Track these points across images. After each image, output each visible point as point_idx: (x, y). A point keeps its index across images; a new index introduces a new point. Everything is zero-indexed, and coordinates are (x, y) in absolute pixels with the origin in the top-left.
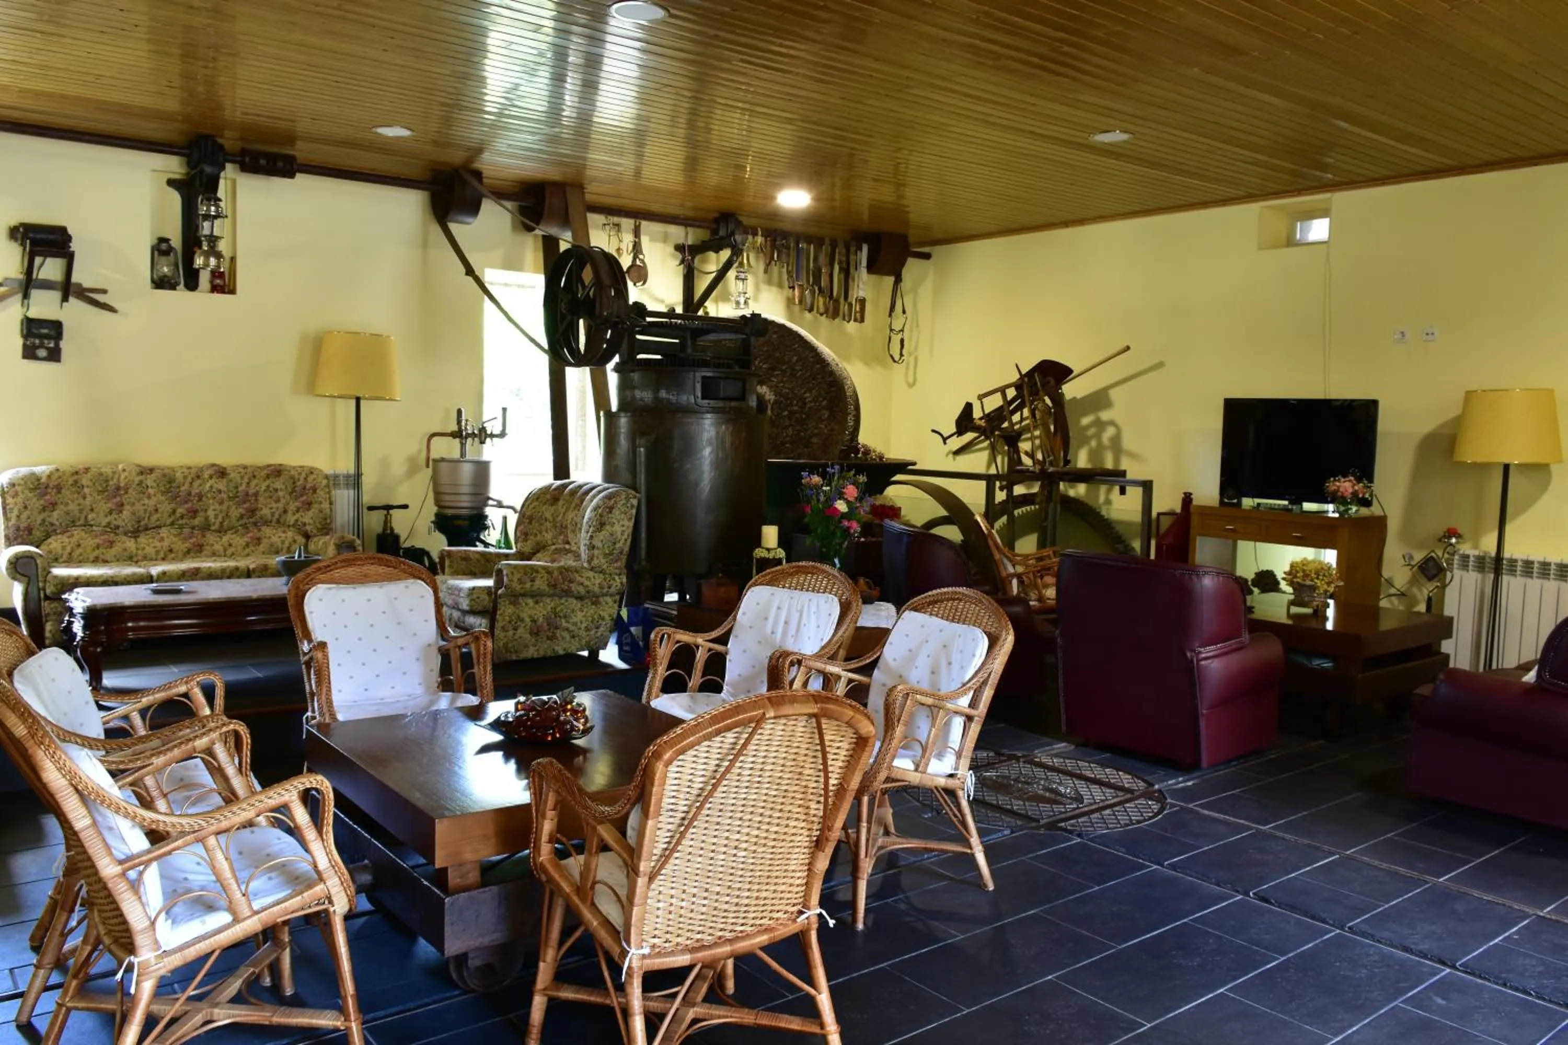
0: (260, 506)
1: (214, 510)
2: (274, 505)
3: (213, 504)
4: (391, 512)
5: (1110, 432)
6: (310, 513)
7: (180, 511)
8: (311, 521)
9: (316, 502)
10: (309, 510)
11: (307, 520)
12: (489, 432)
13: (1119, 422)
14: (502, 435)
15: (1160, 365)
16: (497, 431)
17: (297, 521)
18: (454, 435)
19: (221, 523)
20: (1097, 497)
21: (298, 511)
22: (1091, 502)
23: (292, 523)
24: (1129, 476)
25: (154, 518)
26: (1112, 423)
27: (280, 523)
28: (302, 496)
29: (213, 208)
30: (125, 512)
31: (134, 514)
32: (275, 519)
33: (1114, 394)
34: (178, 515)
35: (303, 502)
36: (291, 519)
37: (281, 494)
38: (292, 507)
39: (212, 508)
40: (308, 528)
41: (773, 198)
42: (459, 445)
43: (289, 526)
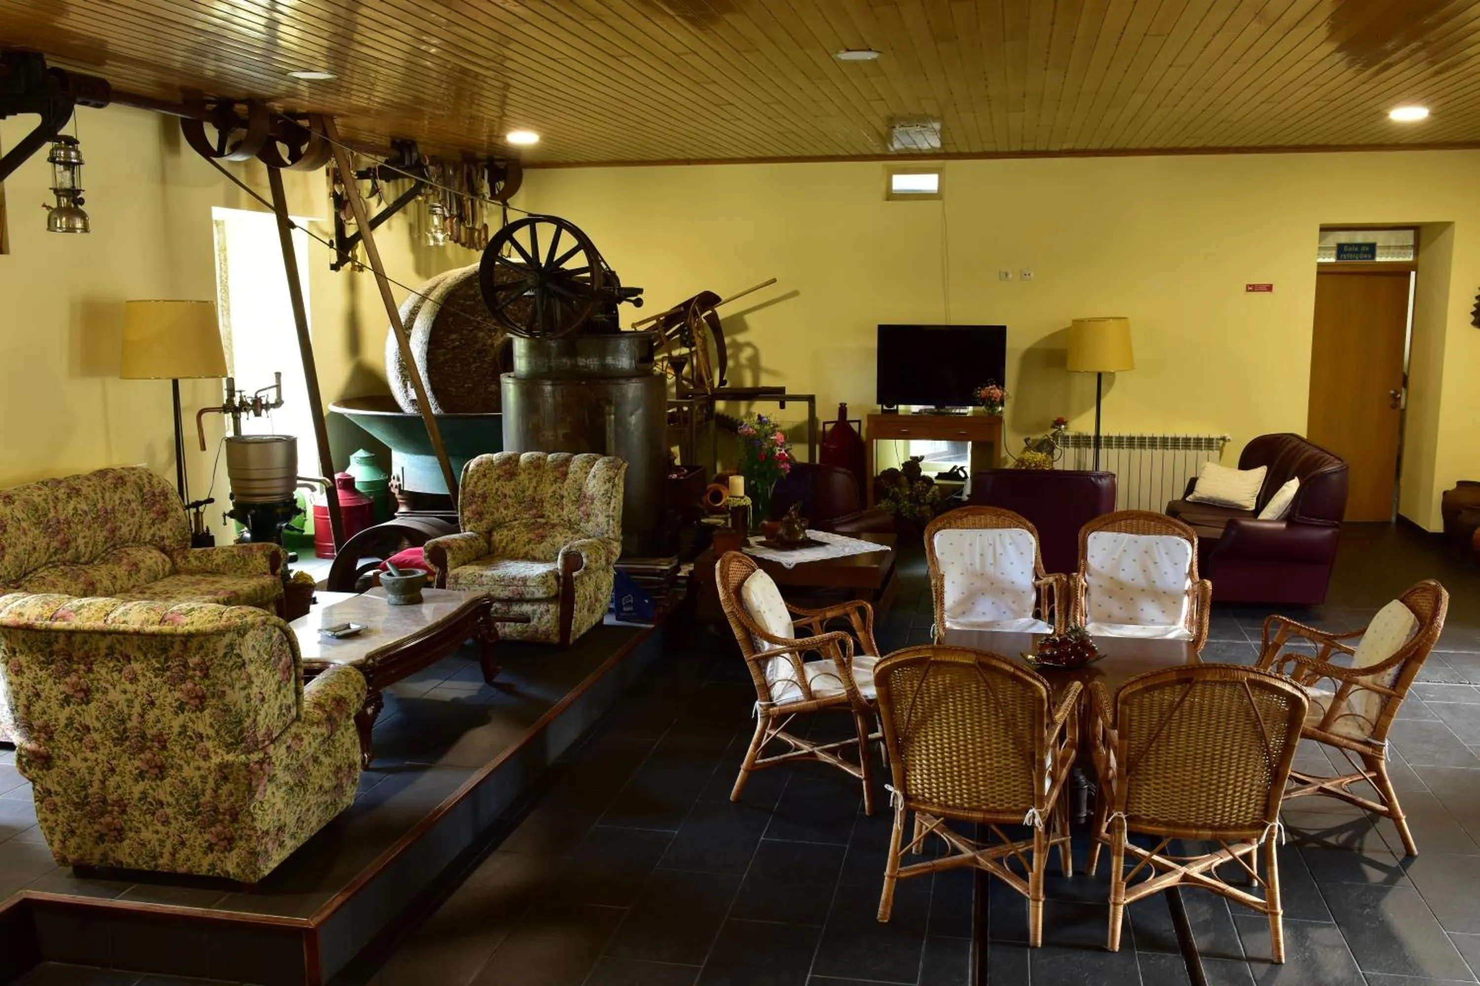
0: (118, 524)
1: (84, 537)
2: (131, 520)
3: (82, 530)
4: (201, 508)
5: (747, 353)
6: (168, 524)
7: (55, 544)
8: (170, 534)
9: (172, 510)
10: (166, 520)
11: (165, 533)
12: (264, 402)
13: (756, 343)
14: (278, 403)
15: (795, 294)
16: (272, 401)
17: (153, 536)
18: (225, 409)
19: (91, 552)
20: (738, 411)
21: (153, 524)
22: (731, 415)
23: (148, 537)
24: (788, 392)
25: (33, 559)
26: (749, 344)
27: (137, 541)
28: (154, 505)
29: (73, 154)
30: (7, 557)
31: (16, 557)
32: (132, 538)
33: (748, 318)
34: (52, 550)
35: (157, 513)
36: (147, 535)
37: (134, 505)
38: (147, 520)
39: (81, 535)
40: (167, 542)
41: (504, 137)
42: (231, 420)
43: (145, 543)
